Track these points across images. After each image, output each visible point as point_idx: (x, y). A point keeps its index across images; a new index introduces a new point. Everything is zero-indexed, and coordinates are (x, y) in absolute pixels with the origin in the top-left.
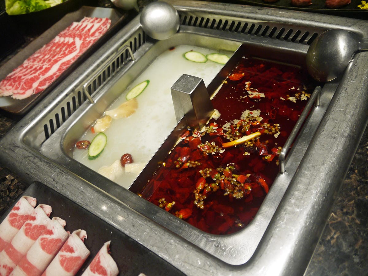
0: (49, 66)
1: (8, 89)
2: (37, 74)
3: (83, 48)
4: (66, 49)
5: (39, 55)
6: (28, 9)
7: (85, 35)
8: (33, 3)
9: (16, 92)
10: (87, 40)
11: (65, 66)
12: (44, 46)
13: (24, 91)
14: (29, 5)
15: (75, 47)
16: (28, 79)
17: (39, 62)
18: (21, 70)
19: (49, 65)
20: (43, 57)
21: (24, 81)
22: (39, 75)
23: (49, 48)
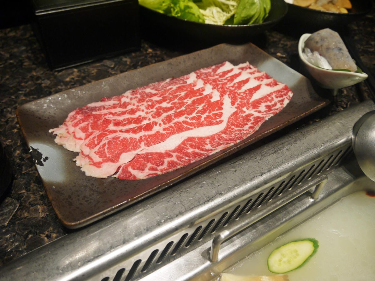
0: (164, 132)
1: (78, 136)
2: (137, 136)
3: (233, 124)
4: (204, 111)
5: (154, 92)
6: (172, 9)
7: (242, 98)
8: (182, 5)
9: (87, 151)
10: (245, 112)
11: (192, 146)
12: (168, 80)
13: (100, 160)
14: (175, 4)
15: (221, 115)
16: (119, 138)
17: (149, 107)
18: (114, 107)
19: (164, 129)
20: (159, 102)
21: (110, 136)
22: (140, 140)
23: (174, 87)
